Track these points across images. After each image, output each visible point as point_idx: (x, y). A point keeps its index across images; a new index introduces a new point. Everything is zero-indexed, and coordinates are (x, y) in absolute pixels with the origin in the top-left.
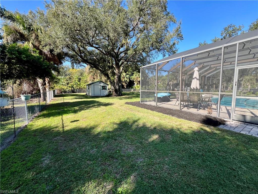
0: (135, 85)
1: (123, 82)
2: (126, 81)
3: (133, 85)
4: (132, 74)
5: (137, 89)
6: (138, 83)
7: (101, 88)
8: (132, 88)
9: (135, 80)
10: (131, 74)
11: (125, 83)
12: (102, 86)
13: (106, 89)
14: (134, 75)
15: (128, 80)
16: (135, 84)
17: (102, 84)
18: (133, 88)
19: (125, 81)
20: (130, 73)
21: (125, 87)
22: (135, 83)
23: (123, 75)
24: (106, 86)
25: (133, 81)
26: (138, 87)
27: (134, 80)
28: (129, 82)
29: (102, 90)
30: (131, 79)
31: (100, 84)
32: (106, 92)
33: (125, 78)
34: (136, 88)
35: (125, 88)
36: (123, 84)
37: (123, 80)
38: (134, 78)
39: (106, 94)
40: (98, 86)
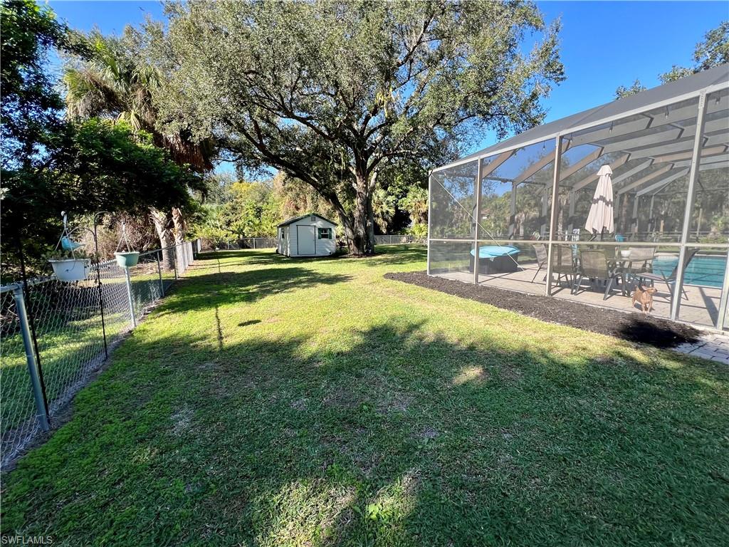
0: (413, 225)
1: (378, 216)
2: (387, 212)
3: (406, 226)
4: (405, 193)
5: (418, 237)
6: (422, 218)
7: (317, 233)
8: (403, 232)
9: (413, 209)
10: (401, 192)
11: (384, 219)
12: (319, 229)
13: (330, 238)
14: (410, 195)
15: (392, 211)
16: (411, 221)
17: (320, 224)
18: (407, 234)
19: (382, 213)
20: (398, 190)
21: (384, 231)
22: (411, 217)
23: (378, 197)
24: (330, 229)
25: (407, 211)
26: (421, 230)
27: (410, 211)
28: (395, 216)
29: (319, 238)
30: (402, 206)
31: (314, 224)
32: (330, 244)
33: (382, 204)
34: (414, 233)
35: (382, 234)
36: (378, 223)
37: (379, 211)
38: (409, 204)
39: (330, 249)
40: (310, 227)
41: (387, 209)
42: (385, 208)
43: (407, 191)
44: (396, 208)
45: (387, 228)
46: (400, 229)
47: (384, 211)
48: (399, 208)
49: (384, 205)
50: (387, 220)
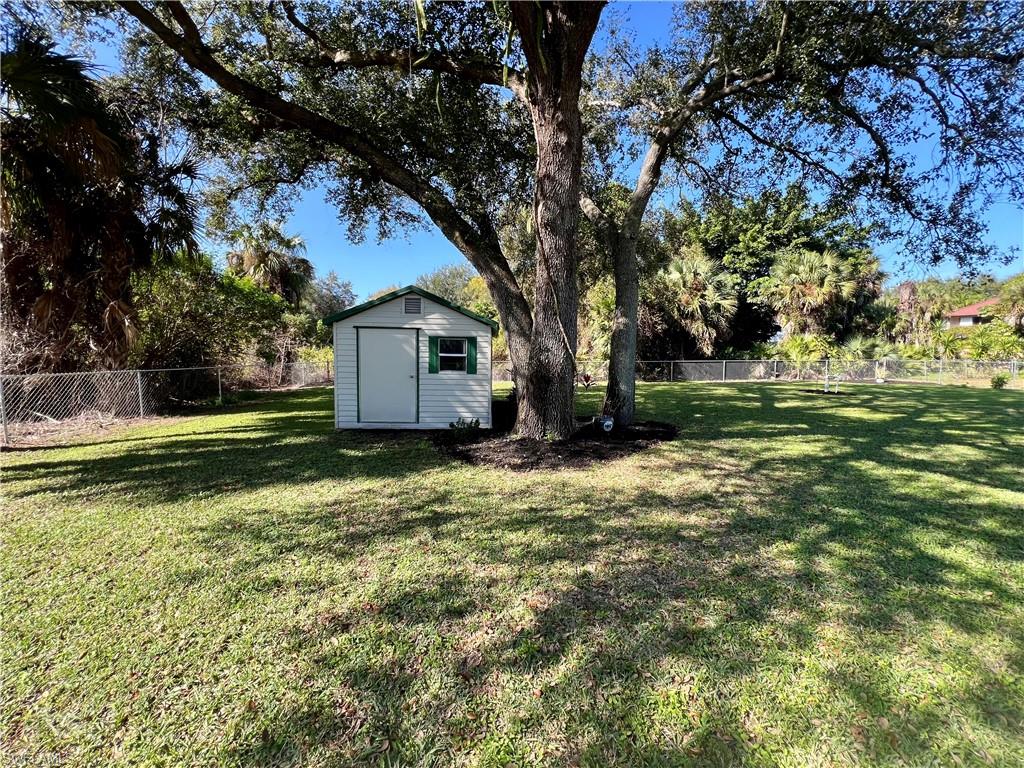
0: (786, 338)
1: (692, 316)
2: (717, 307)
3: (765, 338)
4: (763, 267)
5: (798, 365)
6: (809, 321)
7: (425, 355)
8: (757, 355)
9: (787, 300)
10: (756, 265)
11: (708, 323)
12: (433, 340)
13: (472, 370)
14: (779, 270)
15: (729, 304)
16: (778, 328)
17: (436, 323)
18: (769, 356)
19: (703, 308)
20: (749, 260)
21: (708, 350)
22: (780, 320)
23: (696, 274)
24: (473, 341)
25: (770, 306)
26: (806, 349)
27: (778, 305)
28: (737, 315)
29: (432, 370)
30: (756, 294)
31: (417, 323)
32: (471, 392)
33: (705, 289)
34: (787, 356)
35: (702, 356)
36: (693, 331)
37: (696, 304)
38: (773, 289)
39: (470, 409)
40: (399, 335)
41: (717, 299)
42: (712, 297)
43: (770, 262)
44: (742, 298)
45: (716, 344)
46: (748, 346)
47: (709, 304)
48: (749, 300)
49: (710, 292)
50: (715, 326)
